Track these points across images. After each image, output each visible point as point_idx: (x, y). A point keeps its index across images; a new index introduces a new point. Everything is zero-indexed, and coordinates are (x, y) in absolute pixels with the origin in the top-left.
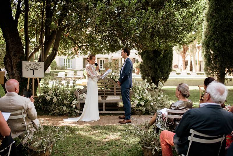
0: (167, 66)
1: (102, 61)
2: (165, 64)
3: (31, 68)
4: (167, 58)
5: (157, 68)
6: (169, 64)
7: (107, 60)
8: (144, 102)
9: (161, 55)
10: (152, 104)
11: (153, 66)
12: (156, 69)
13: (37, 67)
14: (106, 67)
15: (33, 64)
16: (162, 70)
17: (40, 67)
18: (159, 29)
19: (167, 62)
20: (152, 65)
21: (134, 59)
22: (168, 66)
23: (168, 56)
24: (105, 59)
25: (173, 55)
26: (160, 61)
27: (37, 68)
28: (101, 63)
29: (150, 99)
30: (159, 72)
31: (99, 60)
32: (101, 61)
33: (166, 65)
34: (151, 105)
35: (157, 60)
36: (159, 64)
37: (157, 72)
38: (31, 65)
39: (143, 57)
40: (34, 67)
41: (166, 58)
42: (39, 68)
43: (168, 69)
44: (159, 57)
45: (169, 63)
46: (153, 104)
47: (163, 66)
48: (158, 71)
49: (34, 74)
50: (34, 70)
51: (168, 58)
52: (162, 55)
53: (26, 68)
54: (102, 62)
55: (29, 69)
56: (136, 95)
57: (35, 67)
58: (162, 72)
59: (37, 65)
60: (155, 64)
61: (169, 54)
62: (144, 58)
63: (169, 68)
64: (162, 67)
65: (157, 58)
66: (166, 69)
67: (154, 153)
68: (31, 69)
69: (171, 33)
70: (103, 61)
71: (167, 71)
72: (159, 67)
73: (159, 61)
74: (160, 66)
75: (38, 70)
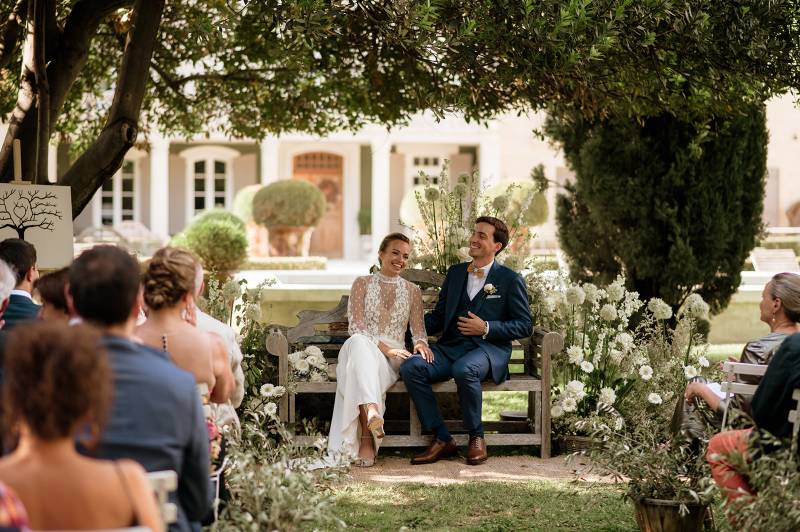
0: (732, 211)
1: (210, 168)
2: (718, 197)
3: (7, 216)
4: (729, 161)
5: (673, 221)
6: (743, 199)
7: (252, 157)
8: (617, 388)
9: (694, 146)
10: (654, 398)
11: (644, 210)
12: (664, 228)
13: (36, 211)
14: (273, 217)
15: (16, 196)
16: (702, 232)
17: (53, 210)
18: (689, 27)
19: (734, 188)
20: (638, 204)
21: (468, 158)
22: (739, 211)
23: (735, 146)
24: (235, 154)
25: (766, 142)
26: (686, 177)
27: (40, 219)
28: (200, 185)
29: (646, 373)
30: (682, 245)
31: (183, 162)
32: (200, 167)
33: (724, 201)
34: (652, 407)
35: (672, 171)
36: (678, 196)
37: (670, 244)
38: (10, 204)
39: (583, 152)
40: (20, 212)
41: (724, 160)
42: (50, 218)
43: (737, 228)
44: (681, 156)
45: (740, 193)
46: (660, 401)
47: (706, 209)
48: (680, 242)
50: (25, 228)
51: (737, 161)
52: (700, 145)
54: (210, 176)
56: (576, 354)
57: (29, 214)
58: (700, 248)
59: (36, 201)
60: (655, 195)
61: (742, 134)
62: (586, 161)
63: (740, 221)
64: (699, 215)
65: (668, 158)
66: (725, 227)
67: (686, 512)
68: (10, 222)
69: (747, 43)
70: (220, 167)
71: (730, 239)
72: (680, 218)
73: (682, 177)
74: (687, 209)
75: (45, 226)
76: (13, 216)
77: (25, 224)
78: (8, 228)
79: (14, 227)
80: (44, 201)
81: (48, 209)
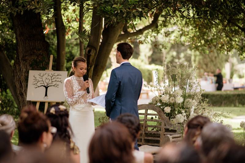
3: (42, 82)
13: (53, 80)
15: (47, 75)
17: (59, 80)
27: (54, 83)
38: (44, 78)
40: (47, 81)
42: (58, 83)
49: (46, 95)
50: (48, 87)
53: (35, 83)
55: (39, 84)
57: (50, 82)
59: (54, 77)
68: (43, 85)
75: (56, 86)
76: (45, 83)
77: (48, 85)
78: (42, 87)
79: (44, 86)
80: (57, 77)
81: (57, 80)
